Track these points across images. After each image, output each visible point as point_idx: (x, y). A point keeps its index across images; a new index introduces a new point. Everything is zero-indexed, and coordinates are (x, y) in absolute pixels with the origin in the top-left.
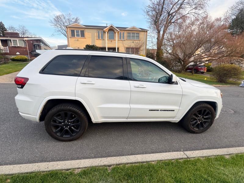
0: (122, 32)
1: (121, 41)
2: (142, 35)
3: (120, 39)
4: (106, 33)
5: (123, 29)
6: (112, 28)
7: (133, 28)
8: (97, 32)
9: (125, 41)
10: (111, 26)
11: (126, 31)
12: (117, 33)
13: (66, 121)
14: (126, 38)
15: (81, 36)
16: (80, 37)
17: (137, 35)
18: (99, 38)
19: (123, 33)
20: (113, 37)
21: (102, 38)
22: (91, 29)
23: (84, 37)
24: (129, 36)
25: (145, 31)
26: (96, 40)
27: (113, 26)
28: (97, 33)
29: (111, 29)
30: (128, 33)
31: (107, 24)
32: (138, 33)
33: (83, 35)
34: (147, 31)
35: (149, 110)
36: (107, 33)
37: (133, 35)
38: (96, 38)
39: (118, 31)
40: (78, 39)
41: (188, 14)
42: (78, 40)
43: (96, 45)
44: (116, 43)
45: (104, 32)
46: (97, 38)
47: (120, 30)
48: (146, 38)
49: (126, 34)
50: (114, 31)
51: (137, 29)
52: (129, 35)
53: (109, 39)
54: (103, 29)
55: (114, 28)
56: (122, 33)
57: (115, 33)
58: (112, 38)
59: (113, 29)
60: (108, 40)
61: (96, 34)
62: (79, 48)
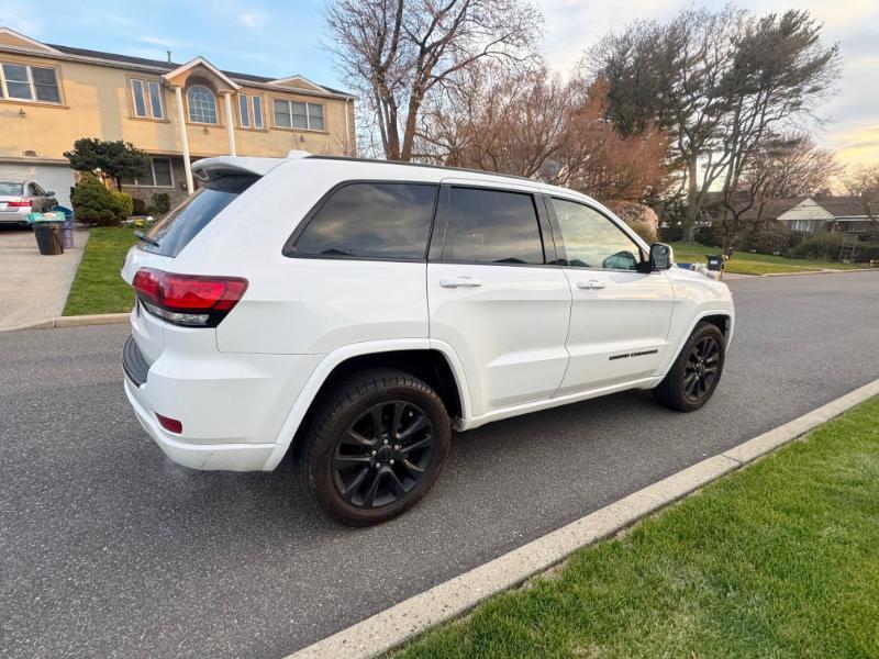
0: (251, 96)
1: (251, 130)
2: (333, 111)
3: (246, 122)
4: (179, 90)
5: (256, 83)
6: (202, 75)
7: (297, 83)
8: (128, 83)
9: (265, 131)
10: (201, 65)
11: (267, 93)
12: (228, 96)
13: (386, 441)
14: (268, 119)
15: (39, 98)
16: (34, 99)
17: (316, 112)
18: (141, 111)
19: (257, 101)
20: (213, 113)
21: (157, 113)
22: (93, 64)
23: (58, 101)
24: (282, 115)
25: (345, 100)
26: (126, 122)
27: (206, 64)
28: (129, 87)
29: (201, 80)
30: (276, 101)
31: (169, 53)
32: (320, 106)
33: (49, 90)
34: (351, 101)
35: (611, 358)
36: (183, 92)
37: (299, 110)
38: (125, 112)
39: (233, 88)
40: (25, 109)
41: (485, 54)
42: (22, 114)
43: (131, 145)
44: (227, 138)
45: (167, 88)
46: (131, 112)
47: (244, 86)
48: (353, 127)
49: (267, 103)
50: (214, 89)
51: (312, 88)
52: (282, 108)
53: (193, 118)
54: (159, 74)
55: (217, 76)
56: (250, 99)
57: (222, 96)
58: (205, 118)
59: (210, 77)
60: (187, 124)
61: (122, 93)
62: (30, 153)
